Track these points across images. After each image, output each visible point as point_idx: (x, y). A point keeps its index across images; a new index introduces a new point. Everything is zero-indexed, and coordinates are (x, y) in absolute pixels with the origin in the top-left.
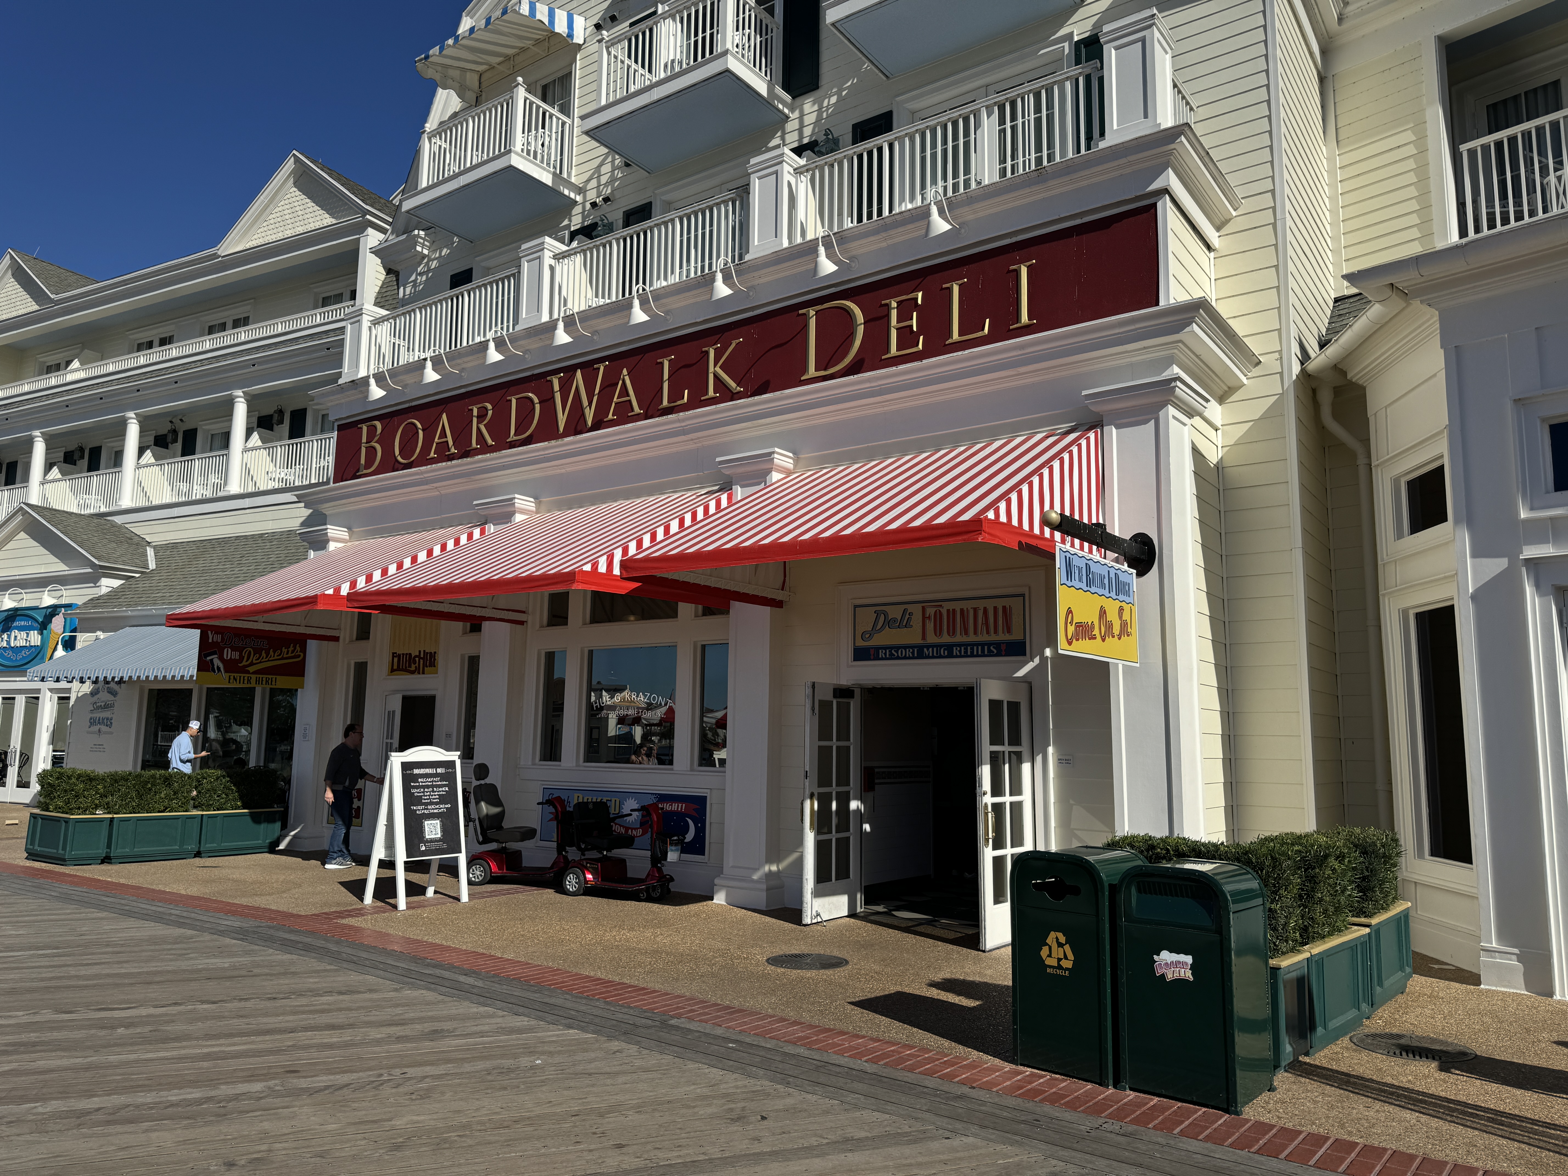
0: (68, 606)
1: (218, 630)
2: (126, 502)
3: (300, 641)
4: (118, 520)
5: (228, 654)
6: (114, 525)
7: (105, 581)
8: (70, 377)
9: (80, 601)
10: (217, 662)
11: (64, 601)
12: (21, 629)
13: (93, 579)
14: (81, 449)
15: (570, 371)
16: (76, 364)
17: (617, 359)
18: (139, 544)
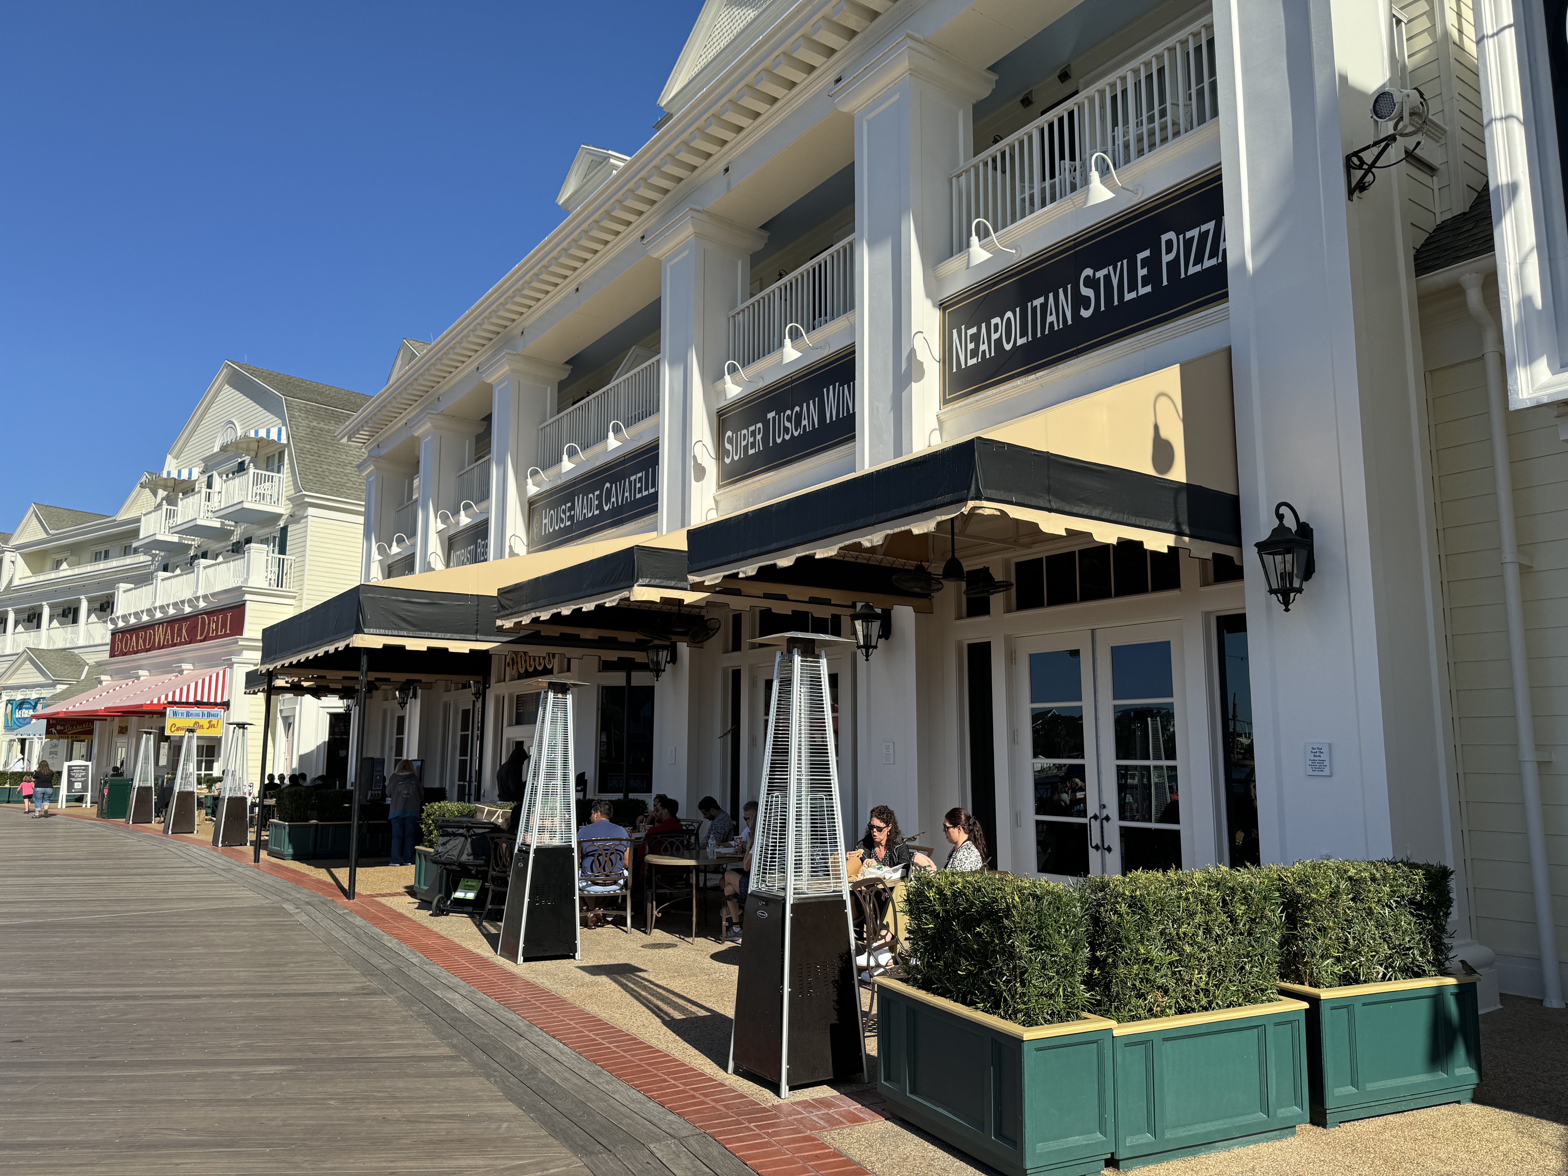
0: (44, 698)
1: (54, 719)
2: (81, 643)
3: (92, 722)
4: (76, 651)
5: (58, 728)
6: (73, 655)
7: (58, 686)
8: (62, 574)
9: (48, 696)
10: (54, 731)
11: (42, 696)
12: (26, 708)
13: (53, 685)
14: (69, 609)
15: (159, 624)
16: (64, 565)
17: (168, 622)
18: (81, 664)
